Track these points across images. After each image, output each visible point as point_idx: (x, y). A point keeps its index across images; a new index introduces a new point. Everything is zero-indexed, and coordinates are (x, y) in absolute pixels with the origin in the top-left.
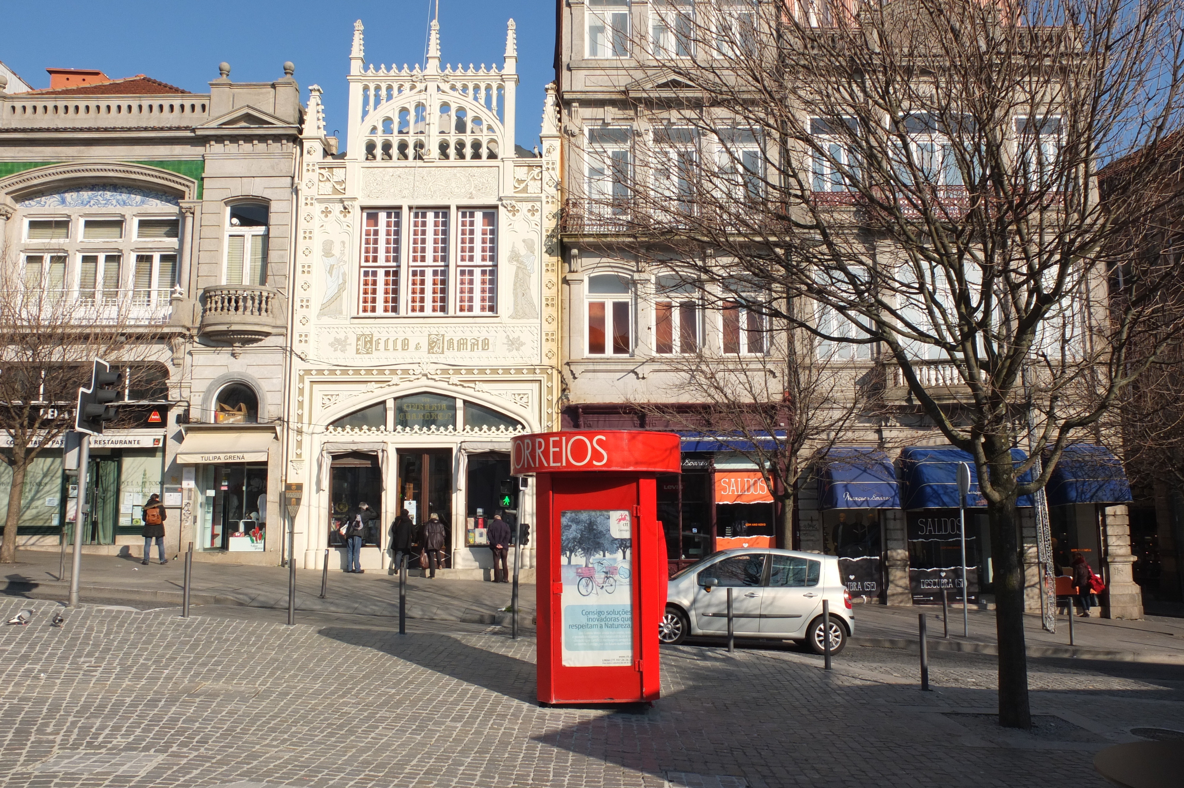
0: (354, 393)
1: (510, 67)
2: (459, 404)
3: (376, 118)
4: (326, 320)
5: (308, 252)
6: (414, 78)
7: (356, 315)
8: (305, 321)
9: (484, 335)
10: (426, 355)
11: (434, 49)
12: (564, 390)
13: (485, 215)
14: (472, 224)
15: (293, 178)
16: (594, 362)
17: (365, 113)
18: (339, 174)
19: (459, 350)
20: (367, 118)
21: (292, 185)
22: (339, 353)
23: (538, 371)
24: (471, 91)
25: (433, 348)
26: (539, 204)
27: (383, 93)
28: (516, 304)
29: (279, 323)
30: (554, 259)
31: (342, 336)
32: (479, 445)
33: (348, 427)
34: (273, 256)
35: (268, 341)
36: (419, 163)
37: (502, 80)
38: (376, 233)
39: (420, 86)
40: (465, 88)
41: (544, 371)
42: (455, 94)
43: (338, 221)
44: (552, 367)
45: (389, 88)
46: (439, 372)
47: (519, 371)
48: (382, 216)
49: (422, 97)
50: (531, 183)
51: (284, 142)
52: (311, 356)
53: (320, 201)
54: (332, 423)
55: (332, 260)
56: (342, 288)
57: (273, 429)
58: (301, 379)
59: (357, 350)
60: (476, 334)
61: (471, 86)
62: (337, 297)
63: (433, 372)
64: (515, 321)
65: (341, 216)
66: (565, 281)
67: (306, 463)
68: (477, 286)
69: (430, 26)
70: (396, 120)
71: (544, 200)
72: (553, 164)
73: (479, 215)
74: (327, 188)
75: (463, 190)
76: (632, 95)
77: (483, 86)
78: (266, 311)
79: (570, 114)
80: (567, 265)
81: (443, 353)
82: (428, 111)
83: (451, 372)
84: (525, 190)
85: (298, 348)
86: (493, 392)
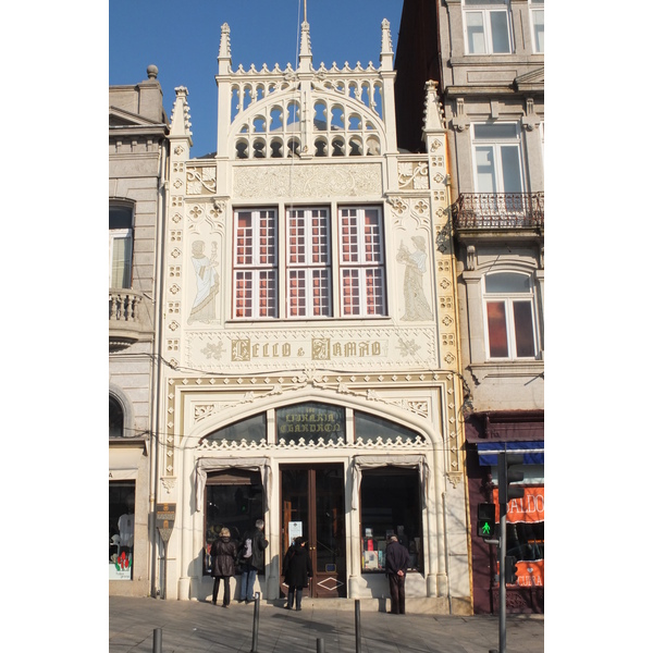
0: (231, 404)
1: (388, 64)
2: (350, 413)
3: (247, 116)
4: (197, 325)
5: (177, 253)
6: (286, 77)
7: (230, 319)
8: (174, 326)
9: (374, 338)
10: (310, 361)
11: (305, 48)
12: (466, 397)
13: (367, 214)
14: (354, 222)
15: (159, 178)
16: (498, 366)
17: (235, 112)
18: (209, 173)
19: (347, 355)
20: (237, 117)
21: (158, 186)
22: (213, 361)
23: (437, 377)
24: (347, 90)
25: (317, 353)
26: (427, 200)
27: (254, 92)
28: (407, 305)
29: (146, 329)
30: (448, 257)
31: (215, 342)
32: (375, 459)
33: (224, 442)
34: (139, 258)
35: (134, 348)
36: (295, 160)
37: (381, 77)
38: (249, 233)
39: (293, 85)
40: (341, 86)
41: (444, 376)
42: (331, 91)
43: (209, 221)
44: (453, 372)
45: (260, 88)
46: (326, 379)
47: (416, 376)
48: (256, 215)
49: (295, 95)
50: (417, 179)
51: (150, 142)
52: (181, 364)
53: (189, 201)
54: (206, 437)
55: (202, 262)
56: (214, 290)
57: (142, 444)
58: (172, 389)
59: (233, 357)
60: (365, 338)
61: (347, 84)
62: (209, 300)
63: (319, 380)
64: (407, 323)
65: (212, 216)
66: (461, 280)
67: (179, 481)
68: (363, 287)
69: (301, 27)
70: (269, 119)
71: (433, 196)
72: (440, 159)
73: (361, 213)
74: (196, 188)
75: (344, 188)
76: (521, 88)
77: (360, 83)
78: (133, 316)
79: (454, 110)
80: (461, 263)
81: (329, 358)
82: (303, 109)
83: (339, 379)
84: (412, 185)
85: (167, 355)
86: (388, 401)
